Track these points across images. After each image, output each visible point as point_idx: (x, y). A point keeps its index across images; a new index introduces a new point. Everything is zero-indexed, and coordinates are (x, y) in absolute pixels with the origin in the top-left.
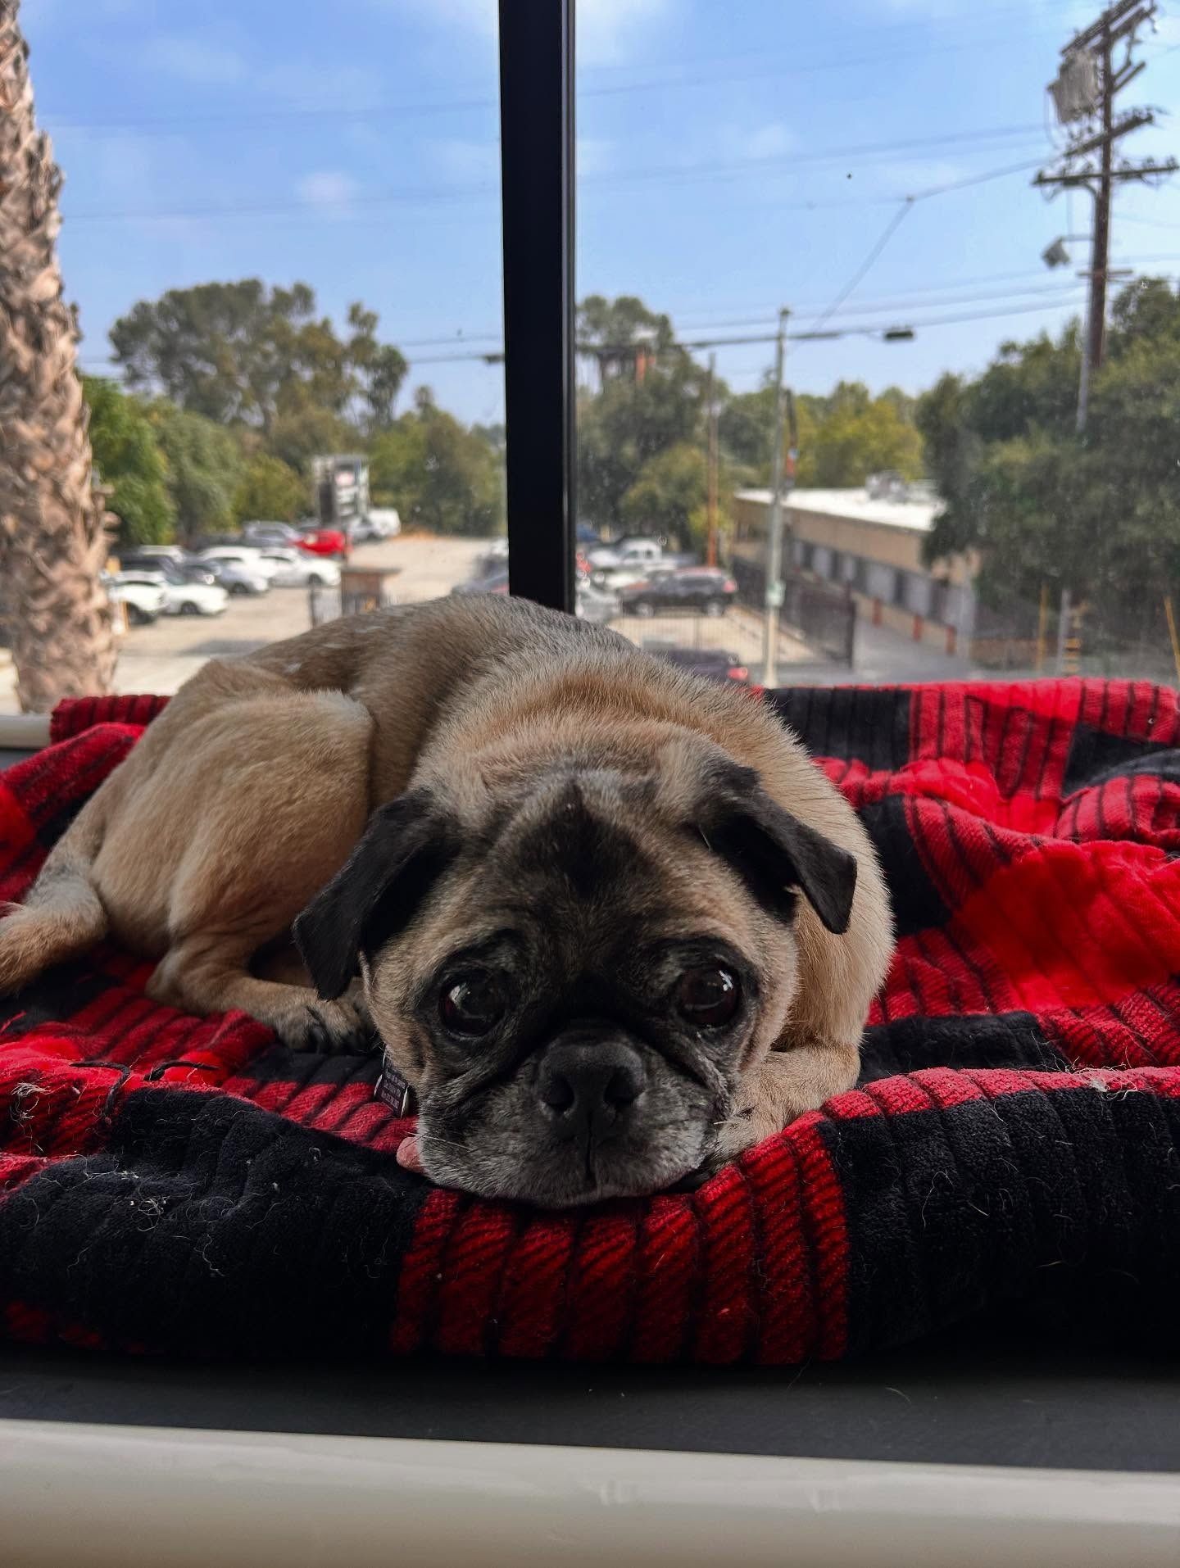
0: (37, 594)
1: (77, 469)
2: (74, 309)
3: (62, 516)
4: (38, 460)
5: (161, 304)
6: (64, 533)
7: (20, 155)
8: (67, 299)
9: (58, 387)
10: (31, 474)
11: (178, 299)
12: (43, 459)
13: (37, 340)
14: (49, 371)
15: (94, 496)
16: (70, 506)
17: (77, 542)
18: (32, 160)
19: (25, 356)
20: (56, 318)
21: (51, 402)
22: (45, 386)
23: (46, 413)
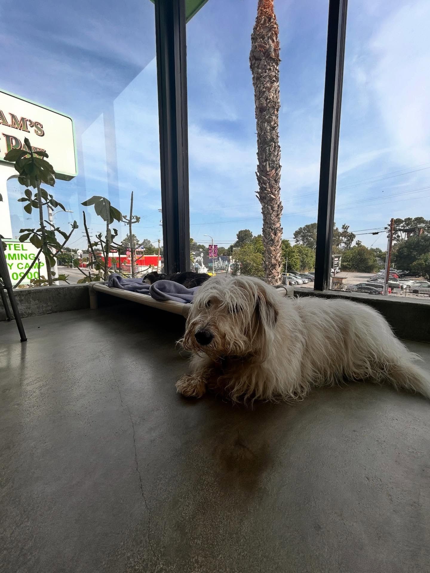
0: (270, 275)
1: (279, 255)
2: (282, 228)
3: (275, 262)
4: (273, 253)
5: (304, 227)
6: (275, 265)
7: (277, 205)
8: (281, 227)
9: (278, 241)
10: (271, 255)
11: (307, 226)
12: (274, 253)
13: (275, 234)
14: (277, 239)
15: (281, 259)
16: (277, 260)
17: (277, 266)
18: (279, 206)
19: (273, 236)
20: (279, 230)
21: (276, 244)
22: (276, 241)
23: (275, 245)
